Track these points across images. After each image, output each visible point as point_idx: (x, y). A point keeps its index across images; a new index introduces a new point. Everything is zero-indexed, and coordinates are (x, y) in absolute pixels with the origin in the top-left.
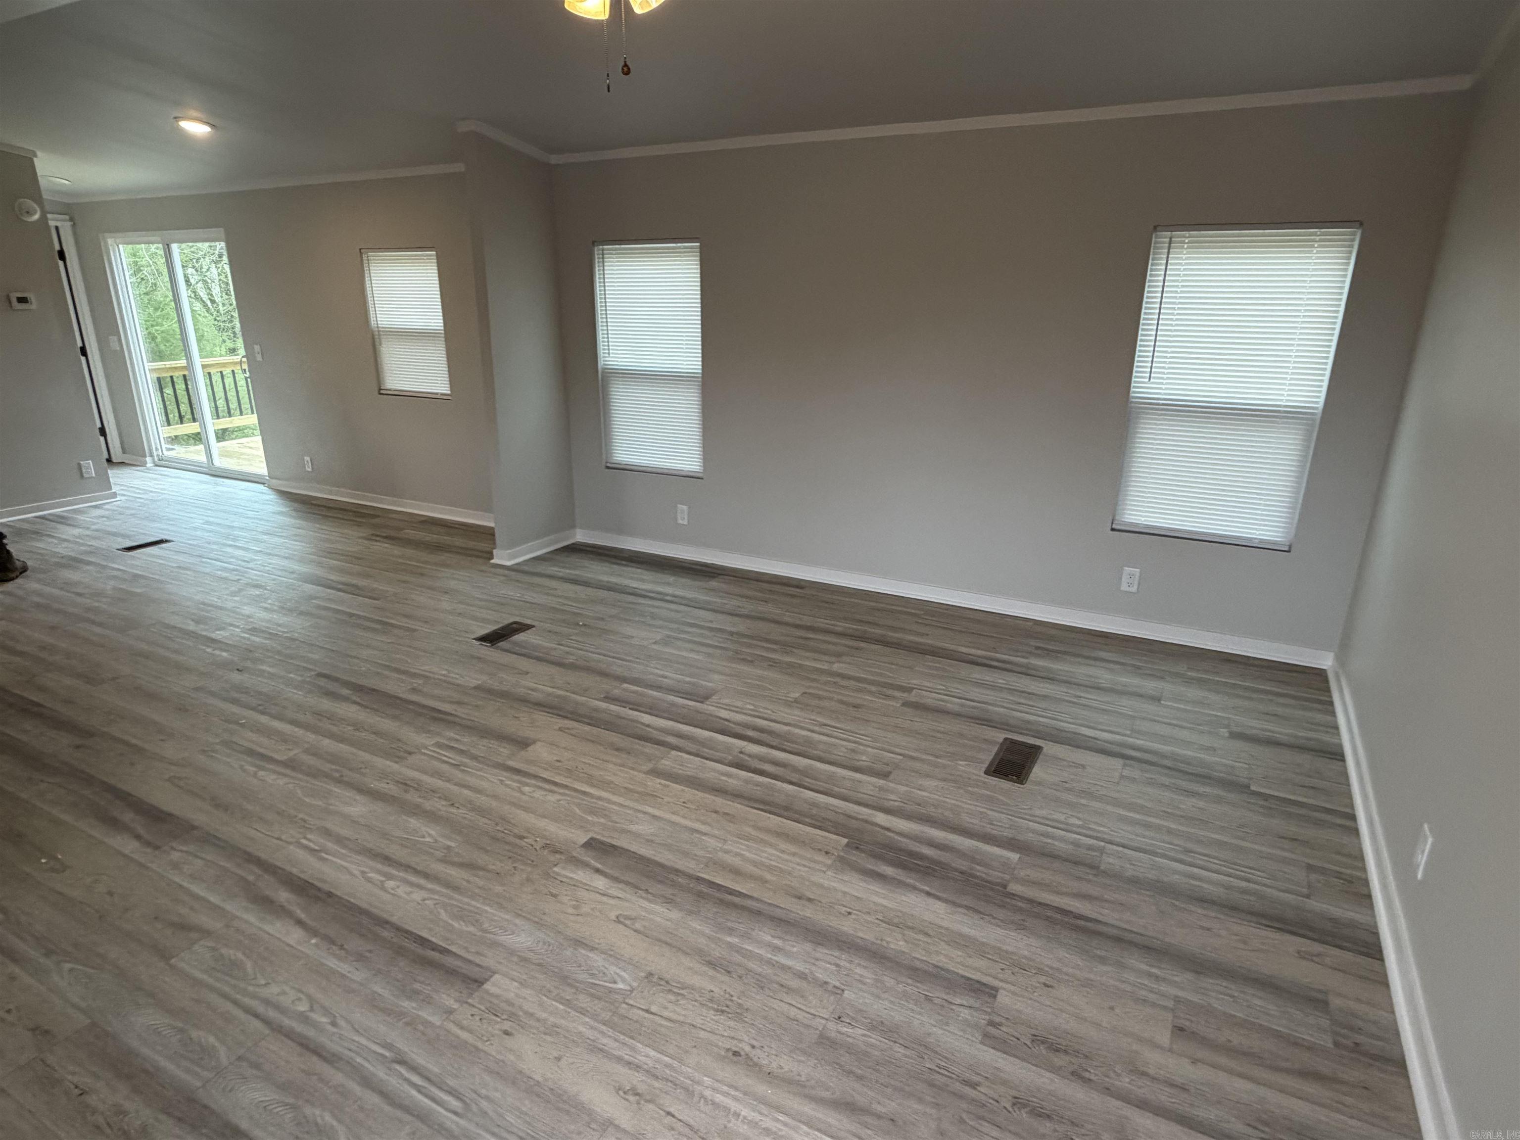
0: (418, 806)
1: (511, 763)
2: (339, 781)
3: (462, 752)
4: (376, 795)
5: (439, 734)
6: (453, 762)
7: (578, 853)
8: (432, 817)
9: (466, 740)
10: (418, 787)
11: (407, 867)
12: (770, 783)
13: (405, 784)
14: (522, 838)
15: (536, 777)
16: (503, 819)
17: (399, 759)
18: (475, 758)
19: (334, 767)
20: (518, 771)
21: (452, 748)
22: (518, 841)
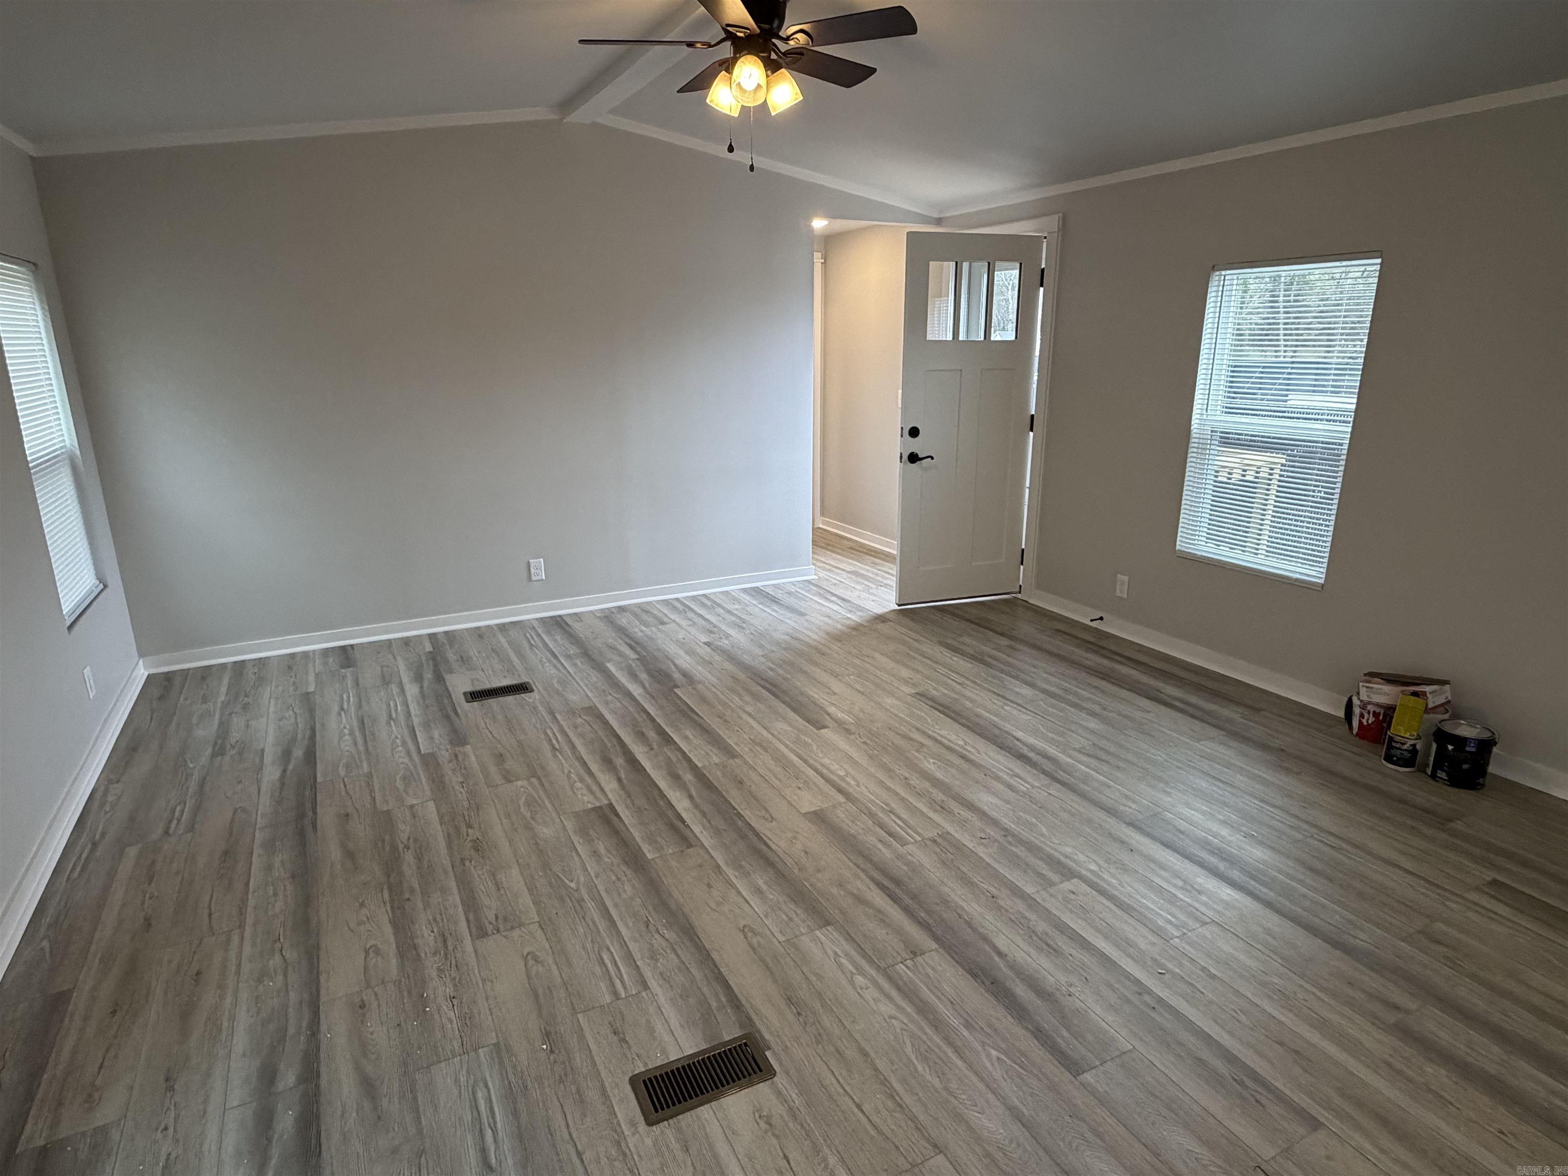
0: (934, 786)
1: (841, 799)
2: (1007, 832)
3: (882, 826)
4: (971, 807)
5: (899, 857)
6: (893, 816)
7: (831, 724)
8: (926, 775)
9: (871, 839)
10: (932, 803)
11: (948, 748)
12: (667, 725)
13: (943, 809)
14: (865, 743)
15: (828, 780)
16: (871, 757)
17: (945, 836)
18: (871, 815)
19: (1014, 849)
20: (840, 791)
21: (890, 834)
22: (869, 742)
